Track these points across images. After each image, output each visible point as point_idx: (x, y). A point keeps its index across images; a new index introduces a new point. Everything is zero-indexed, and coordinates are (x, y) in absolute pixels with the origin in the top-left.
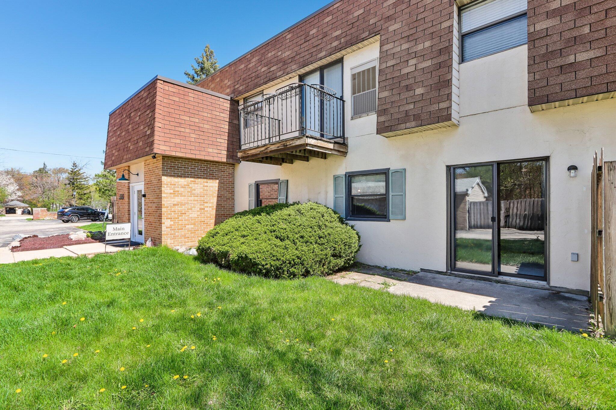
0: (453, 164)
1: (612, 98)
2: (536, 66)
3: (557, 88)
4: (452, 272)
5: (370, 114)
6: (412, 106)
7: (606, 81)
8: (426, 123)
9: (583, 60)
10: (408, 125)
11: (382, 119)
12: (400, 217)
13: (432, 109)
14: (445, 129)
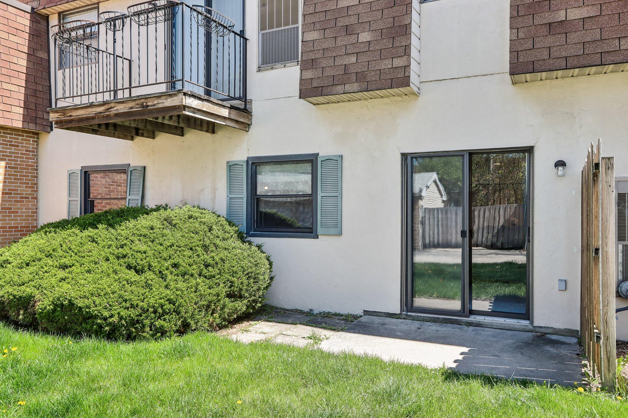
0: (411, 152)
1: (605, 73)
2: (520, 19)
3: (545, 53)
4: (409, 314)
5: (288, 65)
6: (353, 59)
7: (600, 51)
8: (374, 87)
9: (575, 18)
10: (348, 87)
11: (309, 74)
12: (333, 231)
13: (383, 67)
14: (400, 98)
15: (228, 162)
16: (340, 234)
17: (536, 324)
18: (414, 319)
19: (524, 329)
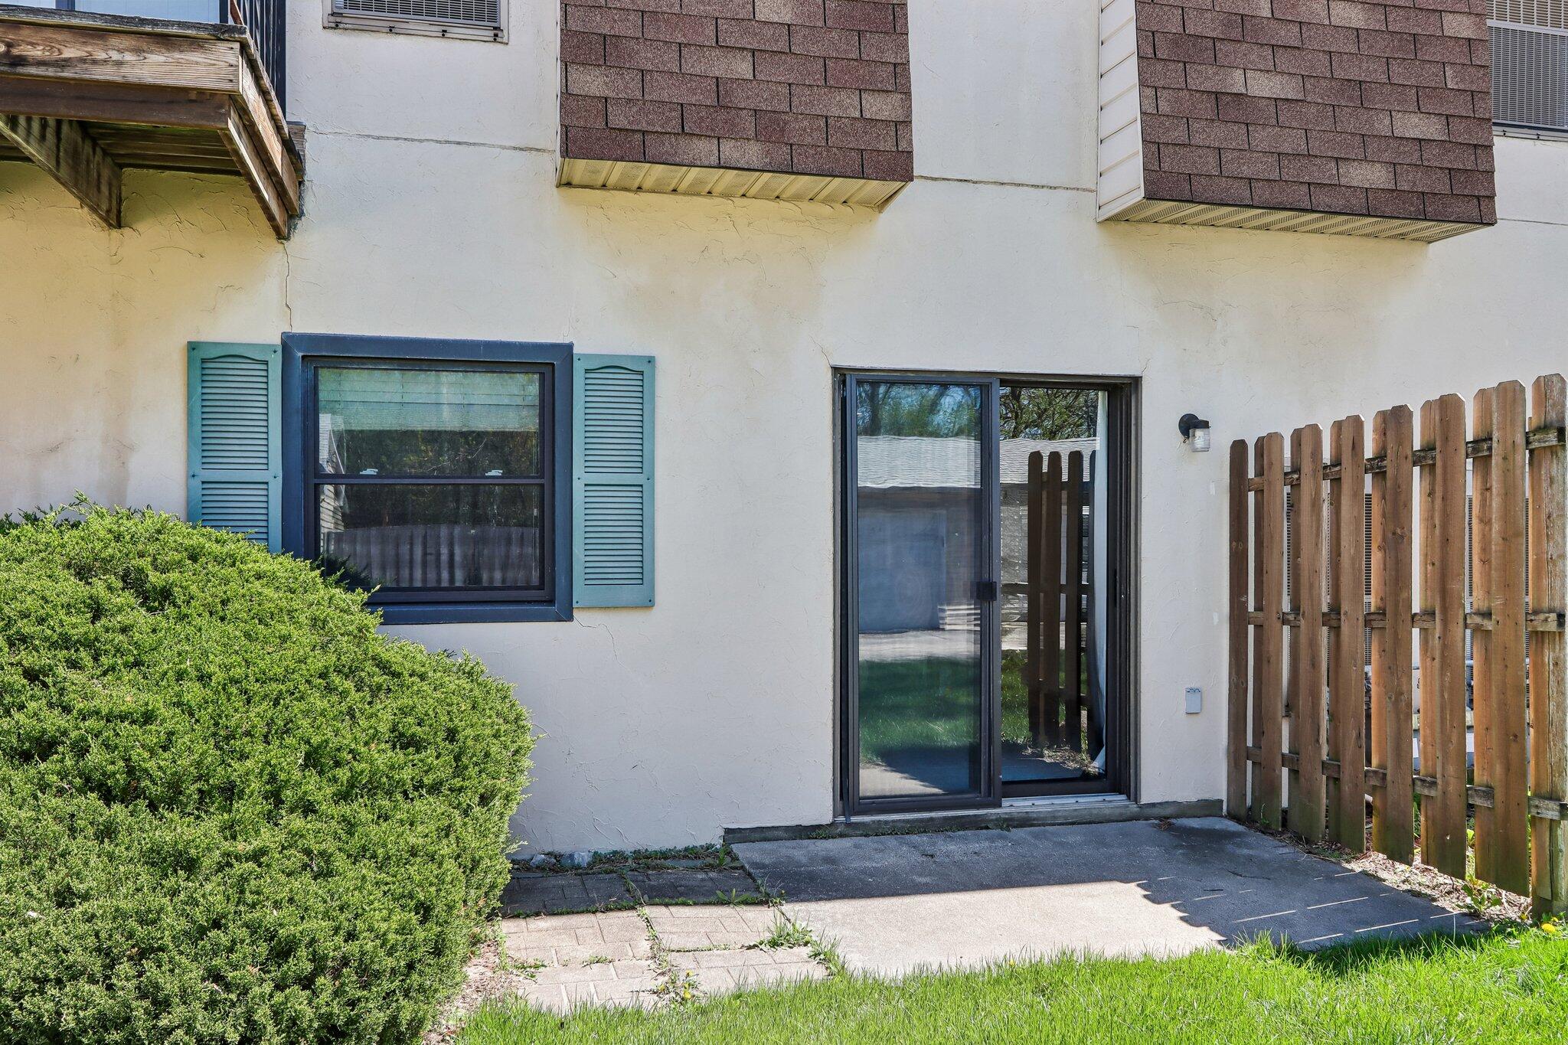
0: (859, 365)
2: (1159, 66)
3: (1210, 159)
4: (854, 819)
5: (454, 31)
6: (742, 67)
8: (812, 167)
9: (1261, 94)
10: (730, 150)
11: (593, 82)
12: (628, 593)
13: (835, 111)
14: (826, 210)
15: (192, 347)
16: (649, 603)
17: (1145, 799)
18: (867, 831)
19: (1121, 814)
